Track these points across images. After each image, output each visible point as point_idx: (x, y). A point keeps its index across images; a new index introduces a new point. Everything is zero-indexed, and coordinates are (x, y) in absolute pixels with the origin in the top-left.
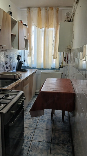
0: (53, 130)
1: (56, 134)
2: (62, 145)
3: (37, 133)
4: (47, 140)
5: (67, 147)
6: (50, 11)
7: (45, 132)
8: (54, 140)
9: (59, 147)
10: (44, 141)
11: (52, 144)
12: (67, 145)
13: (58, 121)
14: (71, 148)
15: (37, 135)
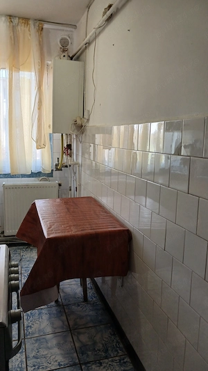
0: (70, 330)
1: (84, 338)
2: (106, 361)
3: (33, 349)
4: (66, 362)
5: (120, 361)
6: (21, 29)
7: (54, 342)
8: (83, 354)
9: (102, 367)
10: (59, 365)
11: (83, 367)
12: (117, 358)
13: (74, 304)
14: (129, 360)
15: (35, 357)
